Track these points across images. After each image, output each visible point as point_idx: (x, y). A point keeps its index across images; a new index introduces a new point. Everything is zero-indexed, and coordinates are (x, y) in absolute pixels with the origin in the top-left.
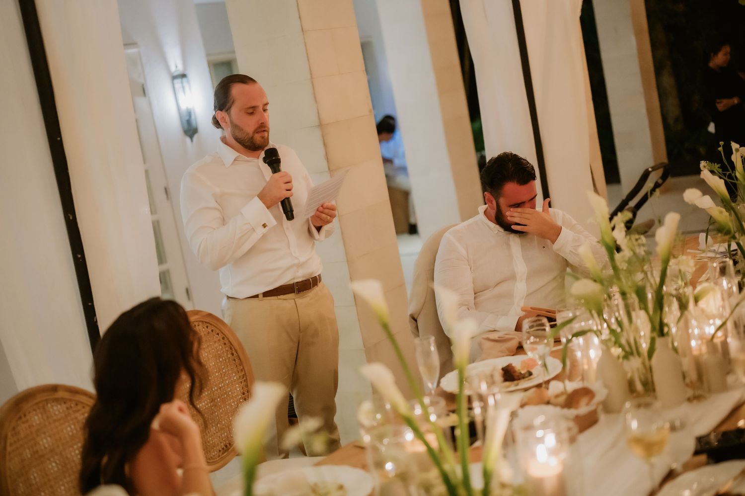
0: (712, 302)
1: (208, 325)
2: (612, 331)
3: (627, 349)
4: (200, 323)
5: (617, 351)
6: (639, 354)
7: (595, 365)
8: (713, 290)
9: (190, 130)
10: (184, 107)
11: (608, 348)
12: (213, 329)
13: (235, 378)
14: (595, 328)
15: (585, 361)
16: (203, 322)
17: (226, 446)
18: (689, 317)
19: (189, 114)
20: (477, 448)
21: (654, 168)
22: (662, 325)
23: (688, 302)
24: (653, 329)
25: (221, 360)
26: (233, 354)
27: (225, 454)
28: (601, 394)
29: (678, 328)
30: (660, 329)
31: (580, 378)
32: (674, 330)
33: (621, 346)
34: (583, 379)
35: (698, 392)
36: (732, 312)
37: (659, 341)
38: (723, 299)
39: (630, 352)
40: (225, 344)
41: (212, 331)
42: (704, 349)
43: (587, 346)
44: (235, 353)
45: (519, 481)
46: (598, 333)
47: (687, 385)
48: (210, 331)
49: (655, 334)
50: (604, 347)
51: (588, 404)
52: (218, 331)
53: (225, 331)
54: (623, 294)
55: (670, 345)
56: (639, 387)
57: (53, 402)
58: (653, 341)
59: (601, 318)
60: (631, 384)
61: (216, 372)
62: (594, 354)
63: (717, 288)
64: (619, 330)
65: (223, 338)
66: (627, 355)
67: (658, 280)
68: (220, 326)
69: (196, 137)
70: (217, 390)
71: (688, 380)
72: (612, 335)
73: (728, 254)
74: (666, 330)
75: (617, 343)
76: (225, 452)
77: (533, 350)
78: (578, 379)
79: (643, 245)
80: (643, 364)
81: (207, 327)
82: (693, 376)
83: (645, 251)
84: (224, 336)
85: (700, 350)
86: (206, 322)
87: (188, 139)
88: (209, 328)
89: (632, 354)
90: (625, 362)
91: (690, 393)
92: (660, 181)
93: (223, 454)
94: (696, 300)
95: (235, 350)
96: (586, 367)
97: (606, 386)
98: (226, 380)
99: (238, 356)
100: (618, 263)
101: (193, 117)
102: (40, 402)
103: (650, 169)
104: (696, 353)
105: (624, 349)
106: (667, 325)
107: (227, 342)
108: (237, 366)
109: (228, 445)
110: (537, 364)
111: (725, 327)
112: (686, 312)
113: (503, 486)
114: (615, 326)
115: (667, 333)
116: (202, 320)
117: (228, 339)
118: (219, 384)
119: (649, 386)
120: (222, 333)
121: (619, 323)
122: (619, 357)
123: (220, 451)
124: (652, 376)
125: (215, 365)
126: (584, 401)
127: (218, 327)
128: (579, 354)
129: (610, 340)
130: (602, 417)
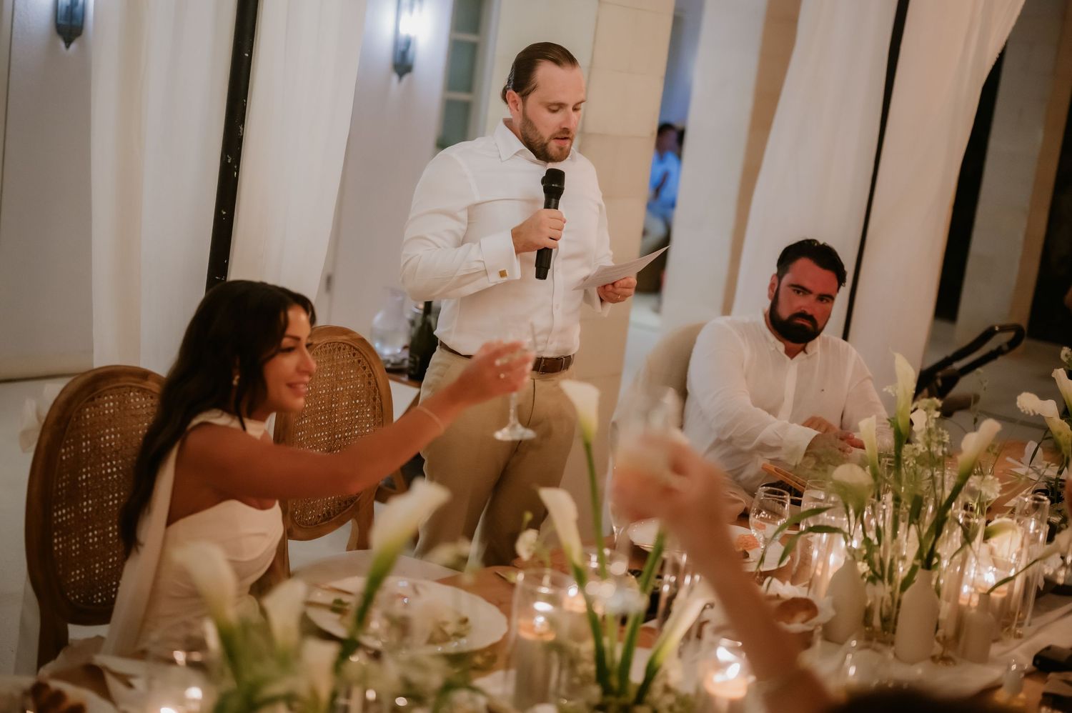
0: (1006, 544)
1: (356, 352)
2: (867, 541)
3: (877, 568)
4: (347, 347)
5: (863, 567)
6: (891, 580)
7: (830, 575)
8: (1014, 529)
9: (403, 65)
10: (404, 31)
11: (854, 560)
12: (361, 359)
13: (368, 431)
14: (846, 529)
15: (820, 565)
16: (351, 346)
17: (329, 513)
18: (971, 554)
19: (408, 43)
20: (650, 630)
21: (1004, 329)
22: (932, 553)
23: (975, 535)
24: (919, 555)
25: (358, 401)
26: (375, 400)
27: (323, 523)
28: (826, 612)
29: (950, 563)
30: (928, 559)
31: (807, 582)
32: (945, 563)
33: (871, 564)
34: (809, 586)
35: (950, 653)
36: (1028, 567)
37: (920, 574)
38: (1022, 545)
39: (880, 574)
40: (369, 383)
41: (359, 361)
42: (975, 600)
43: (829, 547)
44: (378, 399)
45: (688, 689)
46: (848, 537)
47: (938, 639)
48: (356, 360)
49: (918, 563)
50: (850, 558)
51: (803, 622)
52: (366, 364)
53: (376, 367)
54: (897, 499)
55: (934, 583)
56: (877, 622)
57: (138, 392)
58: (914, 569)
59: (859, 519)
60: (868, 613)
61: (347, 415)
62: (836, 560)
63: (1019, 529)
64: (876, 542)
65: (370, 375)
66: (875, 578)
67: (948, 493)
68: (372, 359)
69: (406, 78)
70: (340, 439)
71: (940, 633)
72: (864, 546)
73: (1054, 482)
74: (935, 560)
75: (868, 558)
76: (325, 521)
77: (759, 527)
78: (804, 584)
79: (944, 444)
80: (892, 594)
81: (354, 355)
82: (948, 630)
83: (943, 452)
84: (371, 373)
85: (970, 600)
86: (354, 348)
87: (395, 77)
88: (356, 356)
89: (882, 578)
90: (870, 584)
91: (938, 649)
92: (1005, 348)
93: (322, 521)
94: (987, 537)
95: (379, 395)
96: (819, 573)
97: (835, 606)
98: (356, 429)
99: (381, 404)
100: (905, 455)
101: (411, 50)
102: (123, 387)
103: (997, 329)
104: (963, 602)
105: (873, 569)
106: (939, 556)
107: (373, 382)
108: (375, 416)
109: (332, 513)
110: (758, 546)
111: (1011, 582)
112: (968, 547)
113: (667, 689)
114: (872, 535)
115: (937, 564)
116: (352, 344)
117: (375, 379)
118: (346, 431)
119: (889, 622)
120: (371, 368)
121: (879, 533)
122: (864, 575)
123: (319, 517)
124: (898, 613)
125: (348, 406)
126: (802, 615)
127: (368, 358)
128: (815, 554)
129: (860, 550)
130: (819, 643)
